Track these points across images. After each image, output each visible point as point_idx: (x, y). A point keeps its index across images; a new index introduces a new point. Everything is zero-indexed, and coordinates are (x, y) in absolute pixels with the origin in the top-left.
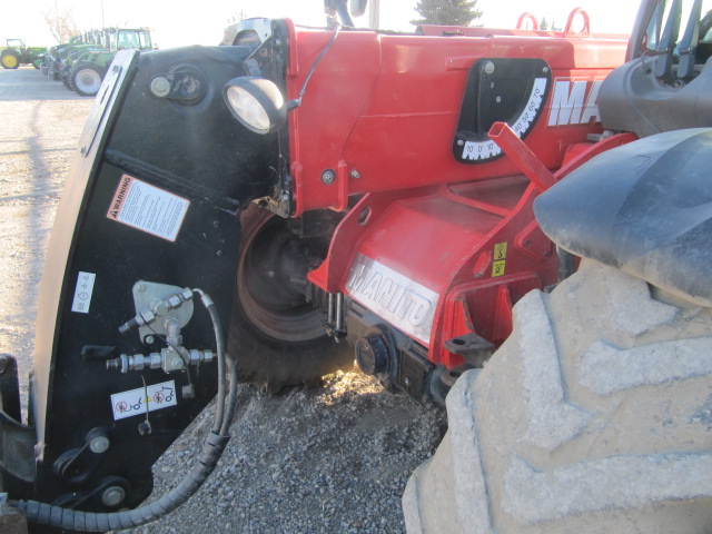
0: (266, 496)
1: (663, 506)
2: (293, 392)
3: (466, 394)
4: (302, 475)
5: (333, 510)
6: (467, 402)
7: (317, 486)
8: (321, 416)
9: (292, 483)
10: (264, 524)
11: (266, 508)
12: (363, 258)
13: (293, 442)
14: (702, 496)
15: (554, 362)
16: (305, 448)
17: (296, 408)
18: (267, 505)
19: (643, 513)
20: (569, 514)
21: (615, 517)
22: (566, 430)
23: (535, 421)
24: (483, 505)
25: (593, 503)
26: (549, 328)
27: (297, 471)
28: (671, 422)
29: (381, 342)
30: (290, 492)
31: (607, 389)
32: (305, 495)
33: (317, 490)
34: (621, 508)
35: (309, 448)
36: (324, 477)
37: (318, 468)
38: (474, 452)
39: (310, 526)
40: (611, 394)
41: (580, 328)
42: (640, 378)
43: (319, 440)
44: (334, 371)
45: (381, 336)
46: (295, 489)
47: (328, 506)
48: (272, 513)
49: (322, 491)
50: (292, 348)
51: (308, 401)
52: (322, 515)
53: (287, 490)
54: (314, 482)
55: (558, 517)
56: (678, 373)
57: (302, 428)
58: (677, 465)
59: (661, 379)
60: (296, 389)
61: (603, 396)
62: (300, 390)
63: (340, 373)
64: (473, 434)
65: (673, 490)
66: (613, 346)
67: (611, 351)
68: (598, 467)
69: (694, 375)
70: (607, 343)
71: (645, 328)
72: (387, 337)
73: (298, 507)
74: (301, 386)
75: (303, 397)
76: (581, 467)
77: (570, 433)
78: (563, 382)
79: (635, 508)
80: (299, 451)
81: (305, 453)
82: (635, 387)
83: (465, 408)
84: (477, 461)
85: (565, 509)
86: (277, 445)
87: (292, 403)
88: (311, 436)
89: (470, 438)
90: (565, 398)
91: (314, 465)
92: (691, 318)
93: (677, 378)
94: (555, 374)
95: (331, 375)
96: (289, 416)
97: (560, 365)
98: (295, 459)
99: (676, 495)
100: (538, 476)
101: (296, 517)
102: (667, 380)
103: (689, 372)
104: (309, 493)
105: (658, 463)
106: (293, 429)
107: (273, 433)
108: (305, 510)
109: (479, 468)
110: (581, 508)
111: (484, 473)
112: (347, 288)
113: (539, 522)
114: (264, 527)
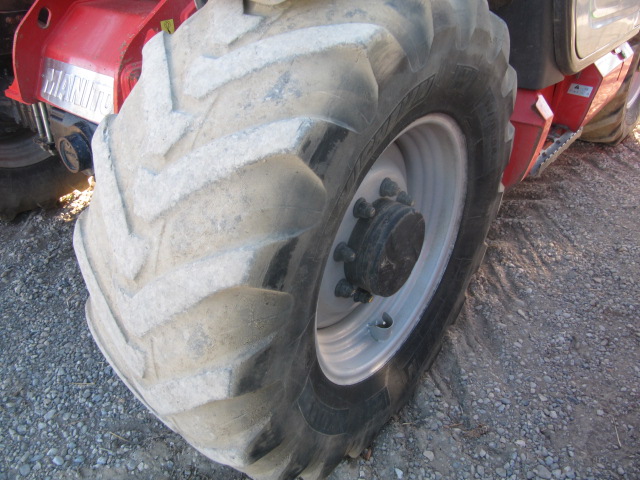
0: (11, 306)
1: (245, 171)
2: (30, 217)
3: (104, 132)
4: (45, 283)
5: (77, 304)
6: (105, 138)
7: (60, 288)
8: (60, 232)
9: (35, 291)
10: (10, 329)
11: (10, 316)
12: (52, 62)
13: (34, 259)
14: (271, 155)
15: (167, 82)
16: (46, 261)
17: (34, 230)
18: (12, 314)
19: (232, 181)
20: (180, 199)
21: (212, 191)
22: (174, 134)
23: (152, 134)
24: (122, 217)
25: (196, 184)
26: (164, 57)
27: (39, 281)
28: (250, 105)
29: (81, 139)
30: (33, 298)
31: (204, 92)
32: (49, 298)
33: (61, 292)
34: (215, 182)
35: (50, 260)
36: (66, 280)
37: (60, 274)
38: (112, 177)
39: (56, 321)
40: (207, 95)
41: (188, 50)
42: (228, 77)
43: (60, 252)
44: (70, 191)
45: (80, 134)
46: (39, 295)
47: (73, 301)
48: (18, 319)
49: (65, 291)
50: (17, 174)
51: (46, 221)
52: (67, 310)
53: (31, 297)
54: (58, 286)
55: (173, 204)
56: (256, 65)
57: (42, 245)
58: (252, 136)
59: (244, 73)
60: (33, 214)
61: (202, 99)
62: (37, 214)
63: (77, 192)
64: (110, 162)
65: (250, 156)
66: (210, 57)
67: (209, 60)
68: (198, 155)
69: (268, 65)
70: (206, 56)
71: (235, 37)
72: (85, 132)
73: (42, 309)
74: (38, 211)
75: (40, 218)
76: (186, 159)
77: (178, 135)
78: (174, 96)
79: (225, 179)
80: (40, 264)
81: (47, 265)
82: (225, 85)
83: (104, 144)
84: (114, 183)
85: (177, 197)
86: (17, 264)
87: (30, 226)
88: (51, 250)
89: (108, 166)
90: (175, 108)
91: (57, 273)
92: (271, 24)
93: (255, 70)
94: (167, 91)
95: (69, 196)
96: (28, 237)
97: (171, 84)
98: (37, 271)
99: (252, 159)
100: (156, 178)
101: (41, 316)
102: (248, 73)
103: (263, 63)
104: (53, 295)
105: (239, 138)
106: (32, 248)
107: (12, 254)
108: (50, 309)
109: (116, 189)
110: (188, 192)
111: (121, 191)
112: (42, 96)
113: (161, 214)
114: (10, 332)
